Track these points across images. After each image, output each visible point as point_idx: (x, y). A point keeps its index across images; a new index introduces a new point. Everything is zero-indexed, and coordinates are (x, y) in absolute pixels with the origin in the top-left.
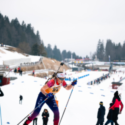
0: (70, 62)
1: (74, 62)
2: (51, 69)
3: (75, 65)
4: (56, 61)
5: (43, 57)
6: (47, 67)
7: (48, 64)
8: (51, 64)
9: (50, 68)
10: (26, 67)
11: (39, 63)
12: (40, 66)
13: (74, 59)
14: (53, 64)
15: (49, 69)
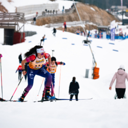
0: (119, 11)
1: (125, 10)
2: (89, 21)
3: (126, 16)
4: (97, 8)
5: (77, 2)
6: (83, 18)
7: (85, 14)
8: (90, 12)
9: (88, 19)
10: (51, 17)
11: (71, 12)
12: (73, 16)
13: (125, 7)
14: (93, 13)
15: (87, 21)
